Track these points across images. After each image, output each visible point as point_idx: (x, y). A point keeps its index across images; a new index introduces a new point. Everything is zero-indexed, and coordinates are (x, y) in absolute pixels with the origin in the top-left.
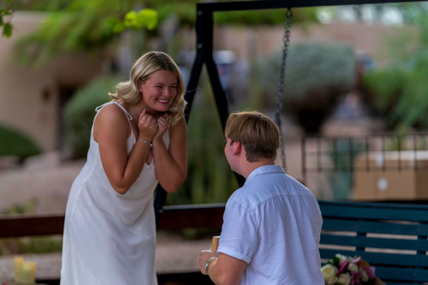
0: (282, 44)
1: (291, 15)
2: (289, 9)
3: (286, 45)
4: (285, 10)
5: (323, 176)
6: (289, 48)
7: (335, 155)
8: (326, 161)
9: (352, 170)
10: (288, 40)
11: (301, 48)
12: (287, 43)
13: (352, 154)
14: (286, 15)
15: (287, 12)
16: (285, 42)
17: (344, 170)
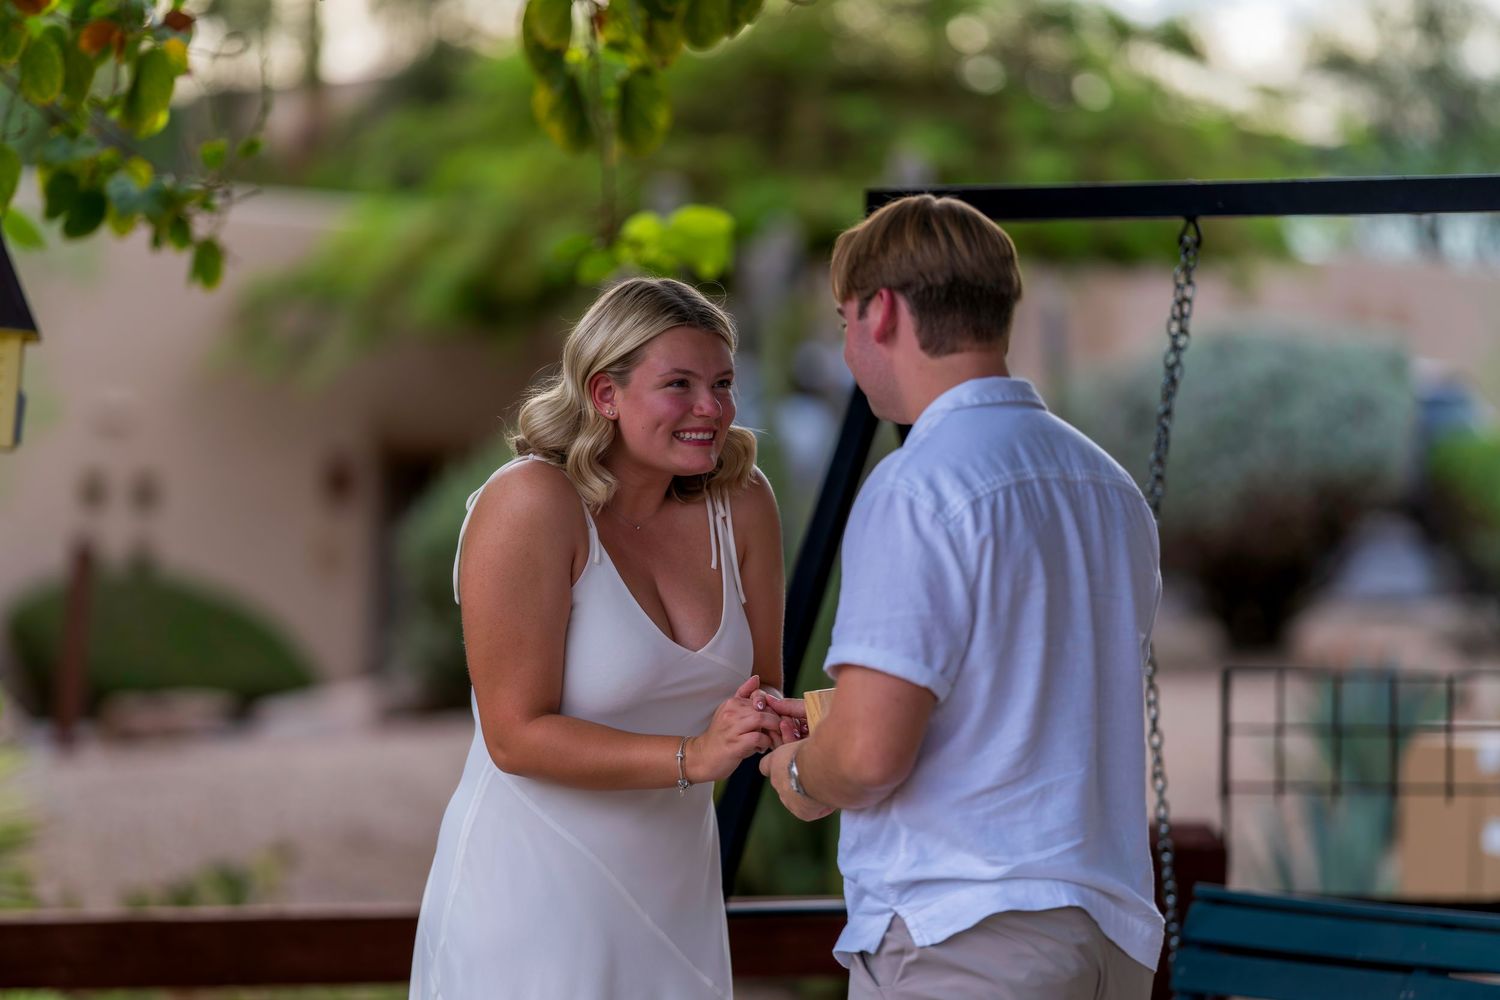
0: (1167, 344)
1: (1198, 243)
2: (1191, 219)
3: (1176, 349)
4: (1179, 223)
5: (1293, 805)
6: (1185, 357)
7: (1335, 733)
8: (1304, 752)
9: (1393, 789)
10: (1183, 331)
11: (1224, 349)
12: (1182, 341)
13: (1397, 734)
14: (1181, 241)
15: (1184, 232)
16: (1175, 337)
17: (1365, 786)
